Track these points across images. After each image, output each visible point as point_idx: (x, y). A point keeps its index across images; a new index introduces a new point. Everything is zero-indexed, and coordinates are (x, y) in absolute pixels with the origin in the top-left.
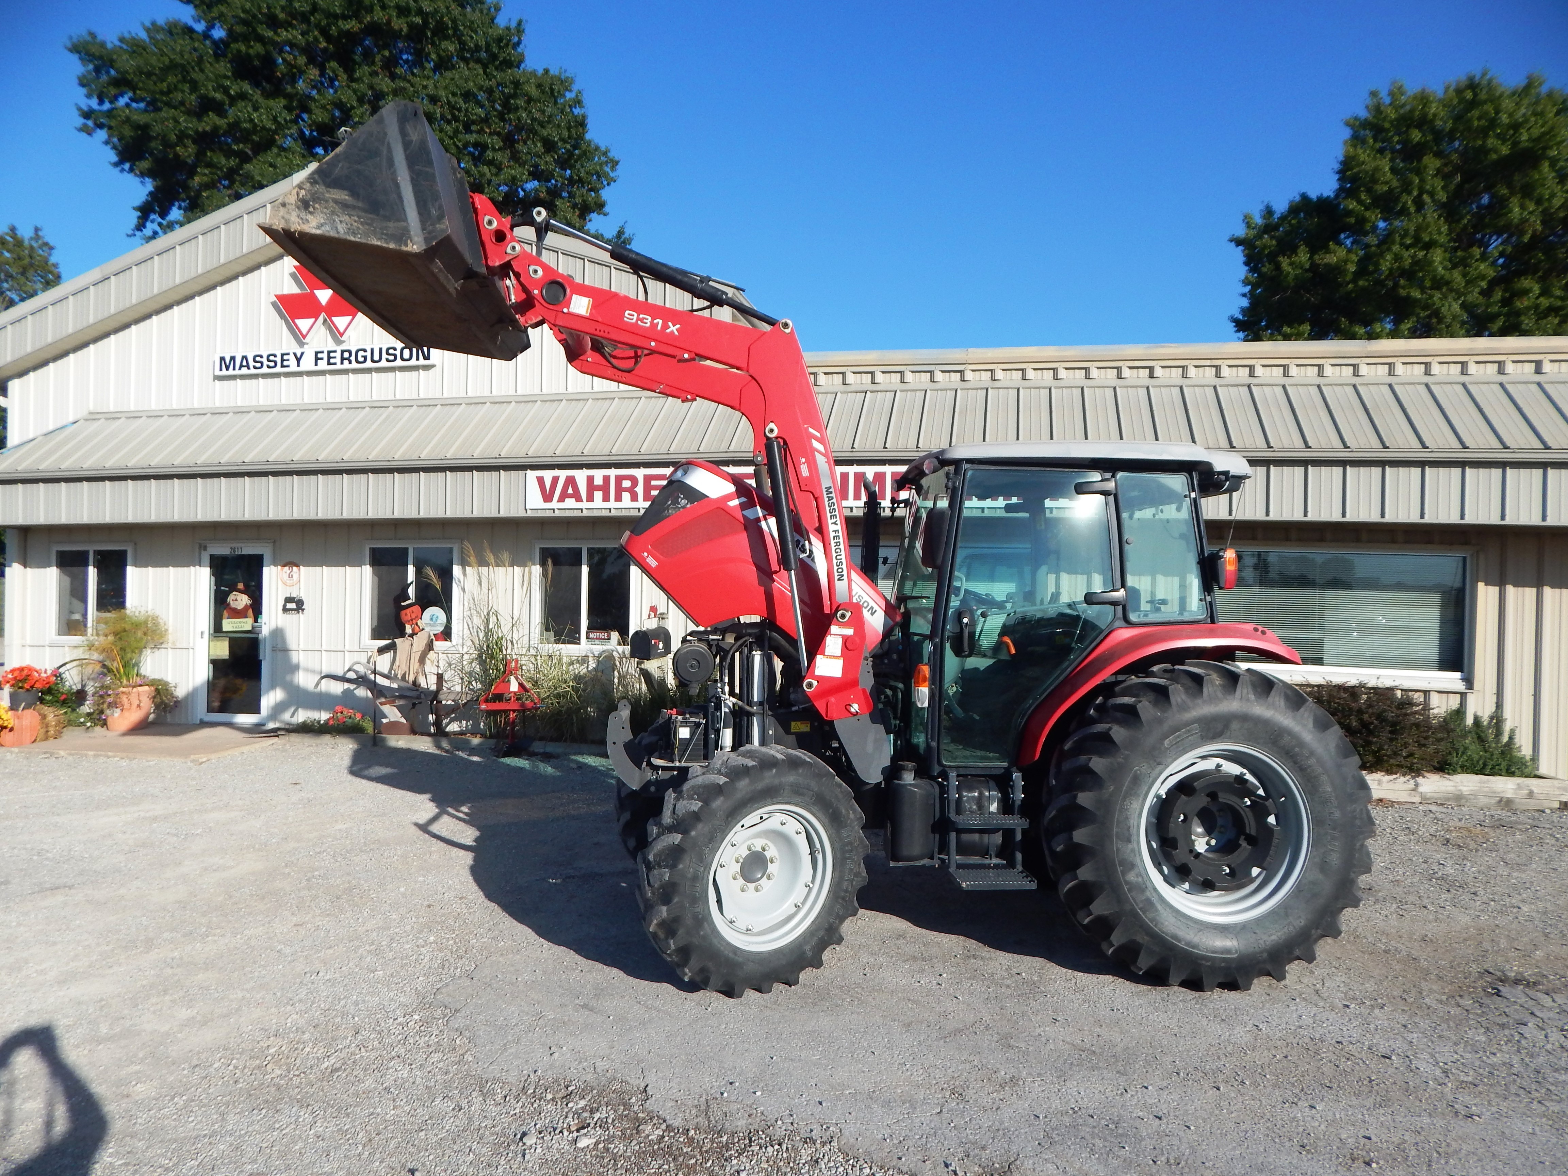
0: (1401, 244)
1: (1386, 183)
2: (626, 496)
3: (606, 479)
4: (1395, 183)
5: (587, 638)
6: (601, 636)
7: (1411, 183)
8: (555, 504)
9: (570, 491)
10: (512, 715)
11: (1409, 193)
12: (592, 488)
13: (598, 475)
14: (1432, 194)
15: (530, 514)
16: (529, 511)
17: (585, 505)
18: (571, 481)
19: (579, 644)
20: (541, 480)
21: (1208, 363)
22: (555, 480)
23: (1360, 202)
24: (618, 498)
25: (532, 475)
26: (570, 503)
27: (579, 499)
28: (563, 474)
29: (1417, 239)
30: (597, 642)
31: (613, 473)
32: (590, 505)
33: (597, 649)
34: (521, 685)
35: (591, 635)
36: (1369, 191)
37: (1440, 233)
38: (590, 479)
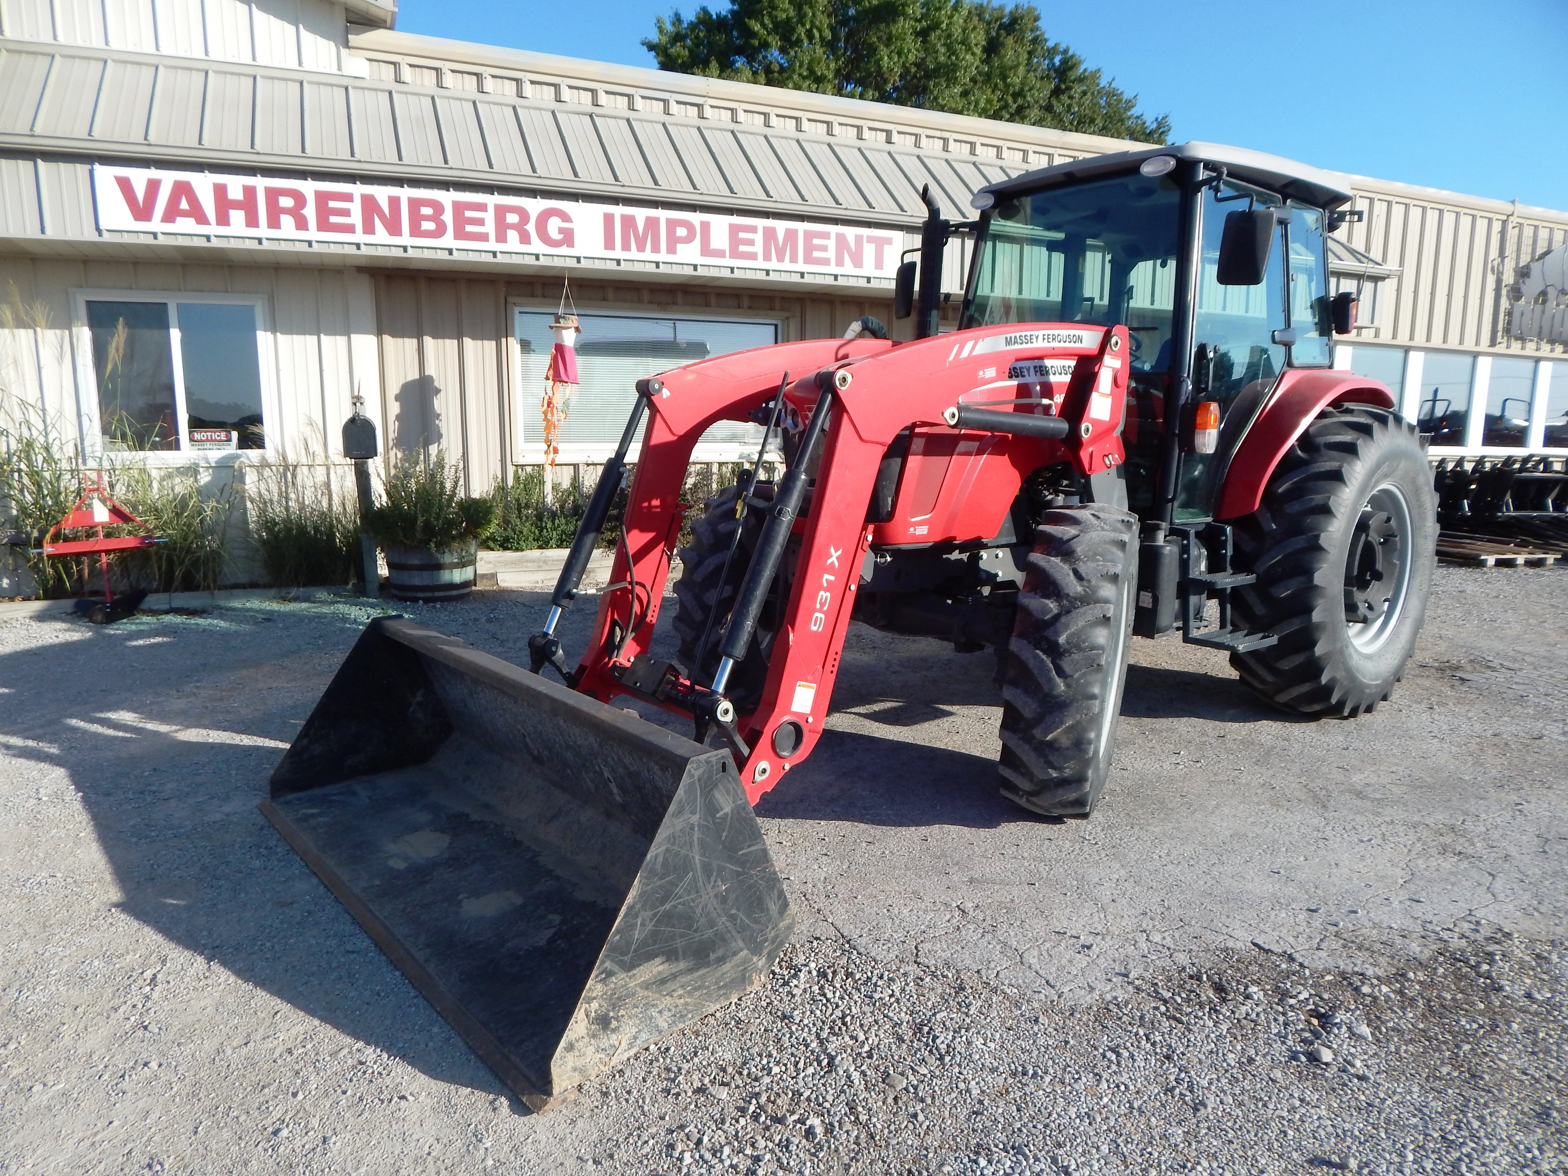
0: (800, 75)
1: (785, 11)
2: (287, 221)
3: (250, 192)
4: (792, 13)
5: (192, 439)
6: (215, 436)
7: (805, 15)
8: (156, 224)
9: (184, 205)
10: (104, 559)
11: (803, 25)
12: (223, 204)
13: (235, 185)
14: (820, 31)
15: (107, 237)
16: (105, 234)
17: (213, 229)
18: (182, 190)
19: (178, 448)
20: (125, 185)
21: (938, 134)
22: (153, 187)
23: (763, 25)
24: (274, 223)
25: (105, 175)
26: (185, 225)
27: (202, 219)
28: (168, 178)
29: (812, 72)
30: (208, 445)
31: (261, 183)
32: (223, 230)
33: (215, 454)
34: (115, 511)
35: (197, 436)
36: (770, 15)
37: (828, 68)
38: (220, 191)
